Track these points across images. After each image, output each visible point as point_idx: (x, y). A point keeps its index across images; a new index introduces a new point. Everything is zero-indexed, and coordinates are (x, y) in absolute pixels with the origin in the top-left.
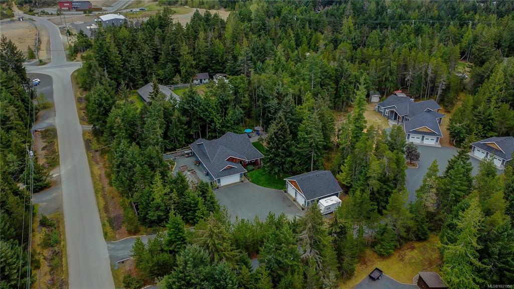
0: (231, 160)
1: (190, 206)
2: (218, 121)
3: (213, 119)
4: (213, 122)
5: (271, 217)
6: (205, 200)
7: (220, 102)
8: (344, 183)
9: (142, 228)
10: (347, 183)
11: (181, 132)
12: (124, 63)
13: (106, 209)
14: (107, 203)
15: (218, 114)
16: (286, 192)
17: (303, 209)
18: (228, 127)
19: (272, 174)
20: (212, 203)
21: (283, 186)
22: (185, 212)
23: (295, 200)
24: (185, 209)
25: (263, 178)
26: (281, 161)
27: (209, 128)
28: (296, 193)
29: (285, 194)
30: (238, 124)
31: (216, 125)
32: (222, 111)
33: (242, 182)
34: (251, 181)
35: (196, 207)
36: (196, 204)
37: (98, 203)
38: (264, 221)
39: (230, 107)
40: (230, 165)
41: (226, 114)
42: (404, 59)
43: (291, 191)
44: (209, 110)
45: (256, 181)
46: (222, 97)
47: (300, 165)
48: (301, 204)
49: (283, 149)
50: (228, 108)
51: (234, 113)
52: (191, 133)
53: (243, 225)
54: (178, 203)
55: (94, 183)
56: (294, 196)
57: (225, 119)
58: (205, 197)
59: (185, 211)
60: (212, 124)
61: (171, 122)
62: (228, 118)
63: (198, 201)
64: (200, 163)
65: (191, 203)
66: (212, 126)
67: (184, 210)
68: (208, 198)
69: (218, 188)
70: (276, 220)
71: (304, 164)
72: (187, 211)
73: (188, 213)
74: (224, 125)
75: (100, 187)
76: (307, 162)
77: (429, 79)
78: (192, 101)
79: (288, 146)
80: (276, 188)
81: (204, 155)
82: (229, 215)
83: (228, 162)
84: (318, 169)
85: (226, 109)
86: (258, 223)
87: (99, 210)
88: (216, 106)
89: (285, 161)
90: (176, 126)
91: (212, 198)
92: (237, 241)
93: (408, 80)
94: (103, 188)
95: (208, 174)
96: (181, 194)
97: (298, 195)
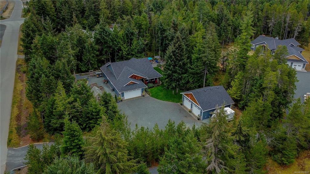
0: (134, 77)
1: (92, 114)
2: (125, 49)
3: (120, 47)
4: (121, 50)
5: (171, 125)
6: (108, 109)
7: (127, 34)
8: (235, 97)
9: (47, 135)
10: (237, 97)
11: (93, 57)
12: (57, 13)
13: (18, 118)
14: (20, 113)
15: (124, 43)
16: (182, 105)
17: (199, 119)
18: (133, 55)
19: (170, 89)
20: (115, 112)
21: (179, 99)
22: (87, 121)
23: (190, 112)
24: (88, 117)
25: (161, 94)
26: (178, 77)
27: (118, 55)
28: (192, 105)
29: (182, 106)
30: (141, 53)
31: (123, 53)
32: (128, 41)
33: (143, 96)
34: (151, 96)
35: (98, 115)
36: (98, 113)
37: (11, 113)
38: (164, 129)
39: (135, 39)
40: (132, 81)
41: (131, 43)
42: (267, 12)
43: (187, 104)
44: (117, 40)
45: (156, 96)
46: (128, 29)
47: (194, 83)
48: (197, 115)
49: (180, 66)
50: (133, 39)
51: (138, 43)
52: (103, 59)
53: (143, 134)
54: (81, 112)
55: (14, 96)
56: (189, 108)
57: (130, 48)
58: (107, 107)
59: (88, 119)
60: (120, 52)
61: (85, 48)
62: (133, 47)
63: (100, 110)
64: (108, 82)
65: (93, 112)
66: (119, 53)
67: (86, 118)
68: (110, 108)
69: (122, 101)
70: (176, 128)
71: (197, 82)
72: (90, 120)
73: (90, 122)
74: (129, 53)
75: (18, 99)
76: (199, 80)
77: (287, 25)
78: (103, 32)
79: (184, 64)
80: (173, 101)
81: (111, 73)
82: (128, 124)
83: (131, 78)
84: (209, 86)
85: (132, 40)
86: (157, 131)
87: (11, 119)
88: (123, 37)
89: (182, 77)
90: (89, 51)
91: (114, 107)
92: (135, 149)
93: (271, 26)
94: (21, 100)
95: (114, 90)
96: (85, 103)
97: (194, 106)
